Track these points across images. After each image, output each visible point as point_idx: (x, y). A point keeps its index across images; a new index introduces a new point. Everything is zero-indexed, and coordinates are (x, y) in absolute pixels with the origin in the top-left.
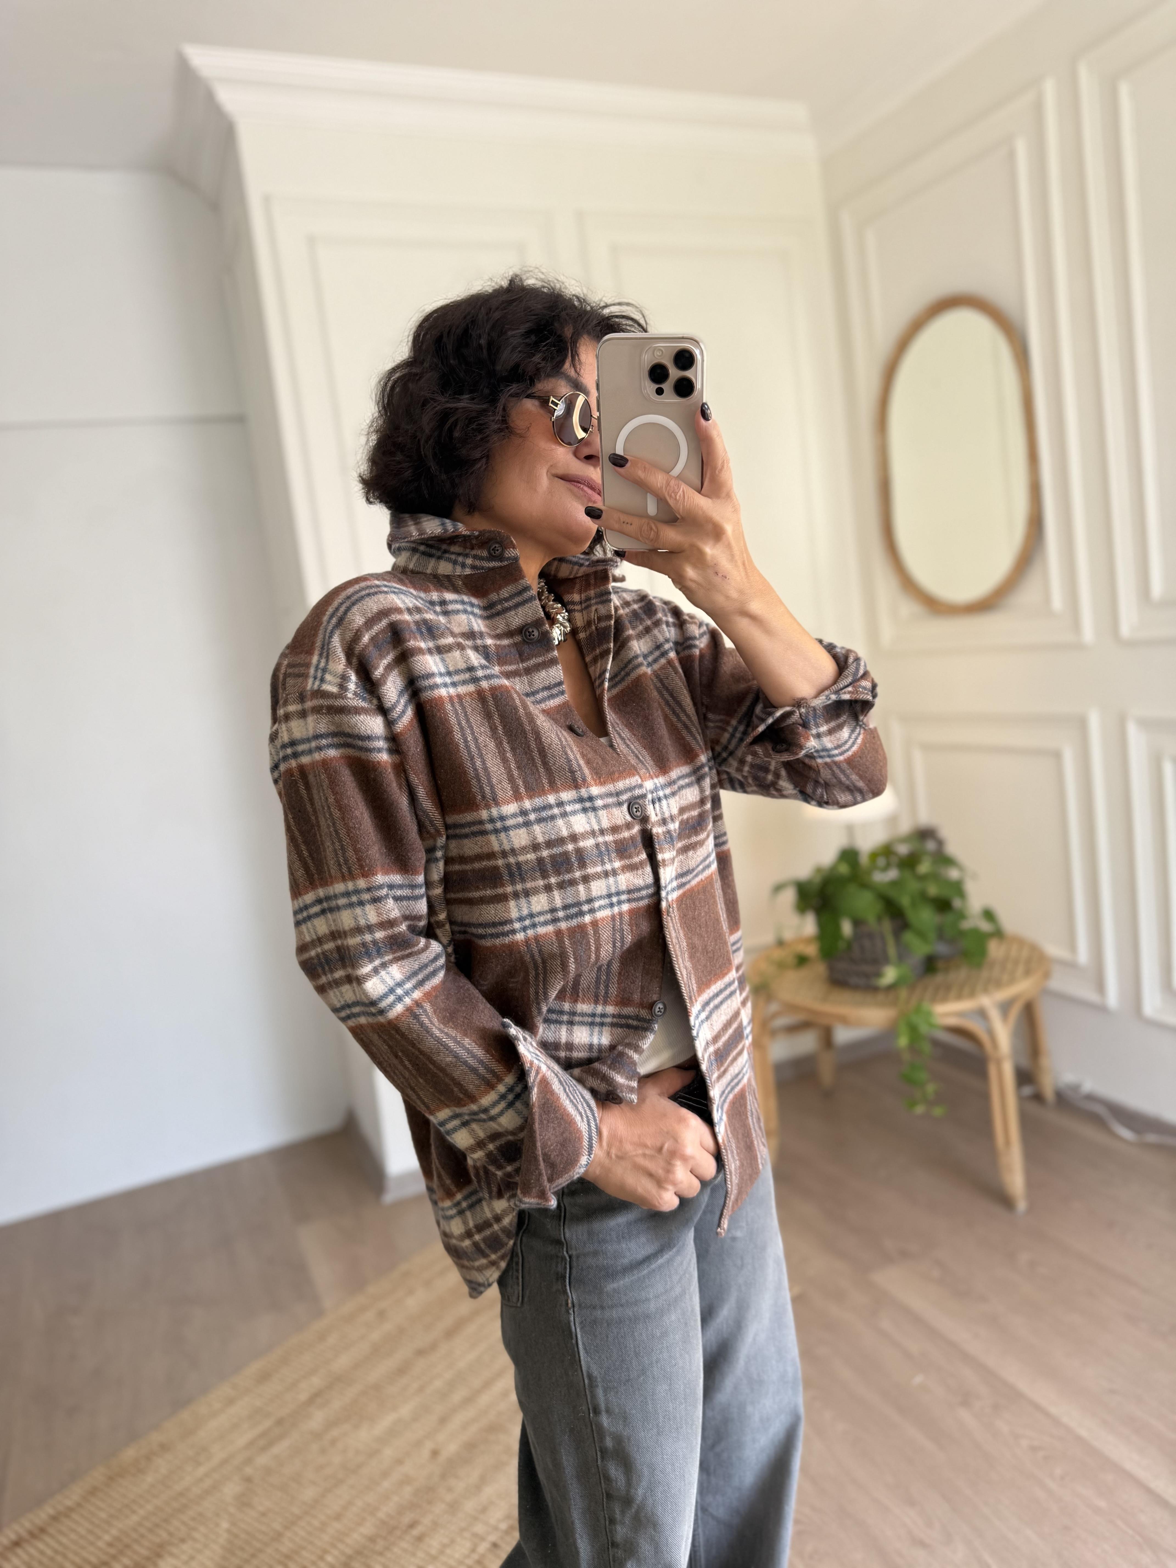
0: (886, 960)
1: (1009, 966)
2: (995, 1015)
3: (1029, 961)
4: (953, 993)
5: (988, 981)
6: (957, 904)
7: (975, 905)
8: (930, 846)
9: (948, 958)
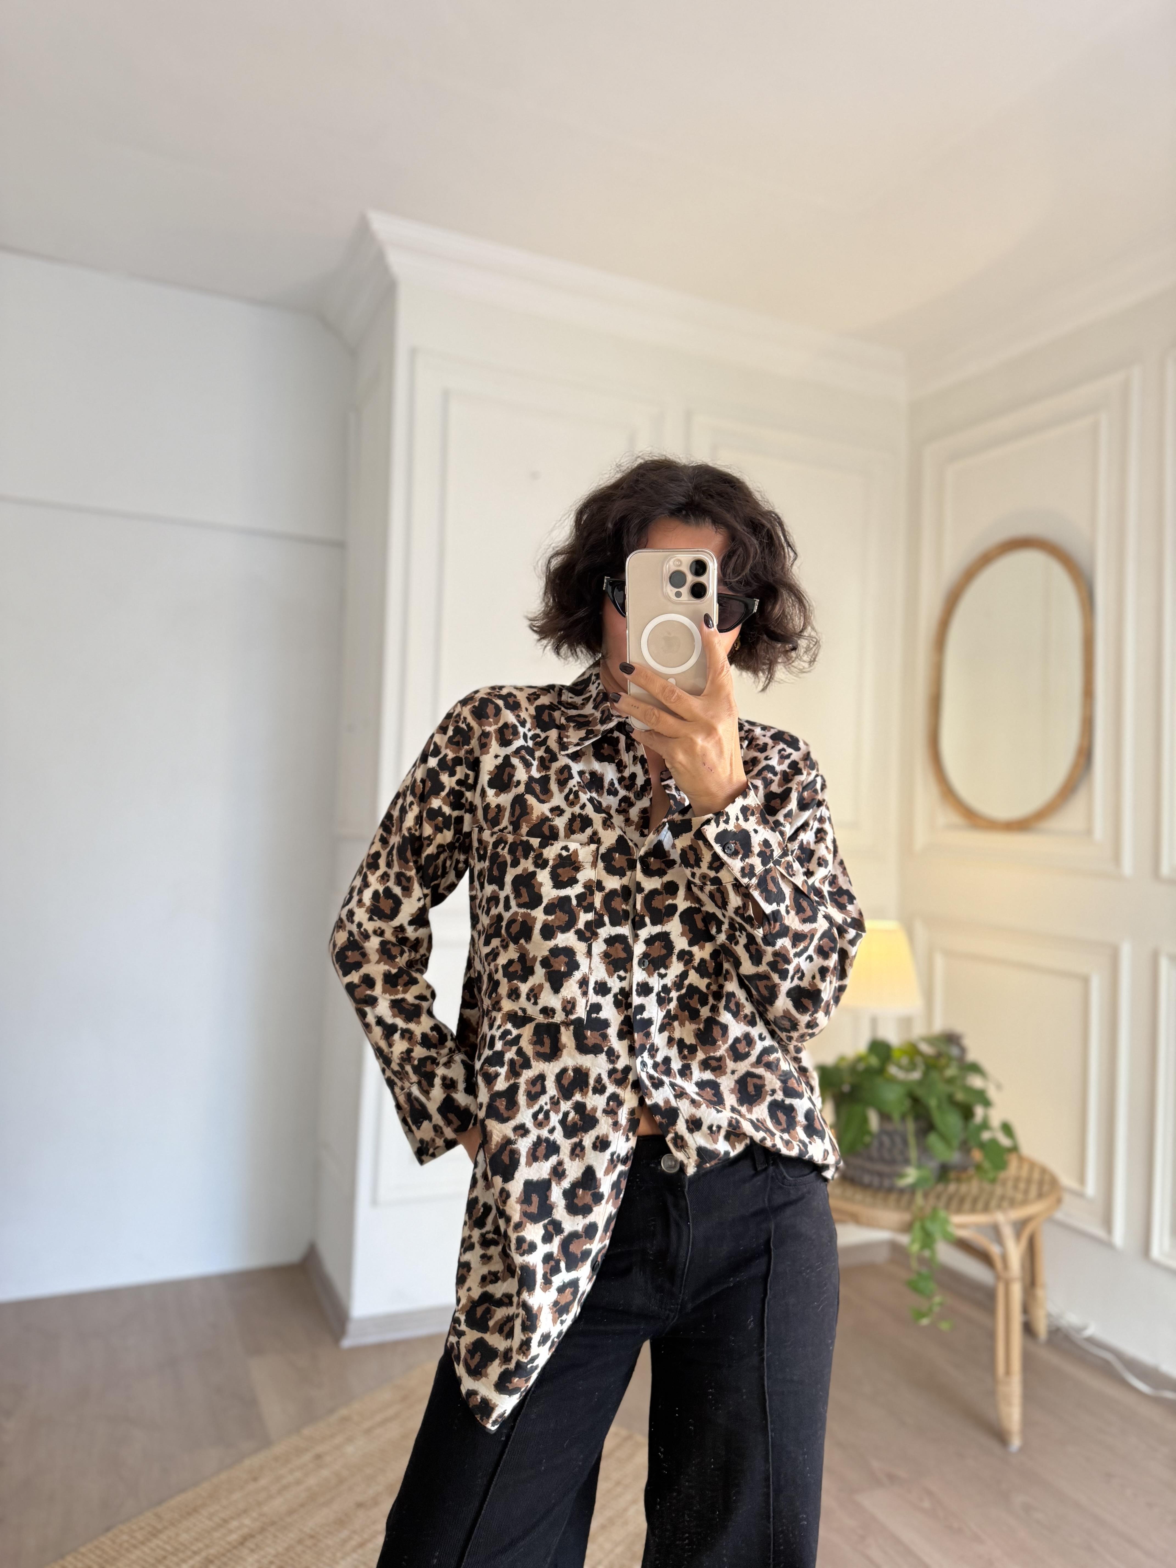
0: (907, 1161)
1: (1022, 1186)
2: (1008, 1232)
3: (1041, 1183)
4: (967, 1205)
5: (1002, 1198)
6: (979, 1112)
7: (996, 1117)
8: (954, 1051)
9: (963, 1168)
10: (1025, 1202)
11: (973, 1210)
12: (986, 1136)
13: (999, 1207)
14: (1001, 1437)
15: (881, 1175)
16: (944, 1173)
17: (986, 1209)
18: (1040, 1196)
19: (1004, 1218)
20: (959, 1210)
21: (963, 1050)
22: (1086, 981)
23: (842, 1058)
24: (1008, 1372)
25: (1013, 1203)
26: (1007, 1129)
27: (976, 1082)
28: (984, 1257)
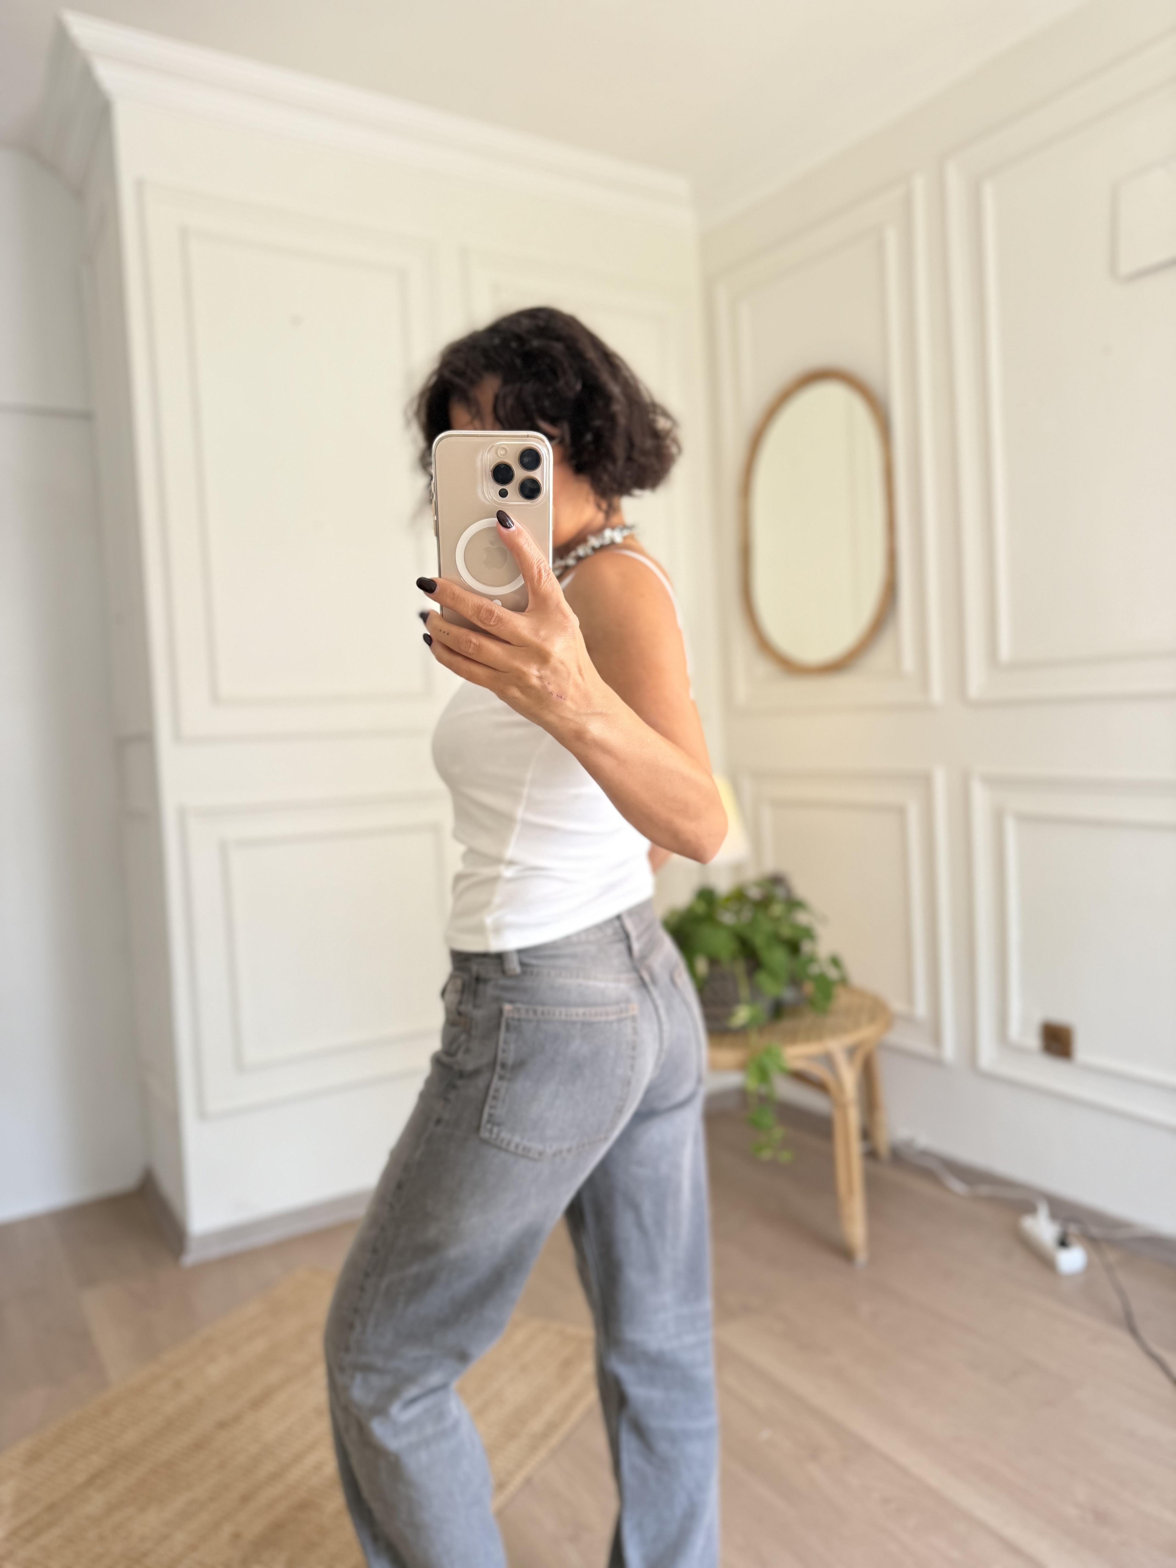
0: (737, 1001)
1: (854, 1012)
2: (841, 1059)
3: (871, 1009)
4: (802, 1036)
5: (834, 1027)
6: (806, 947)
7: (823, 951)
9: (797, 1004)
10: (856, 1028)
11: (806, 1040)
12: (814, 969)
13: (833, 1035)
14: (847, 1253)
15: (716, 1017)
16: (778, 1010)
17: (819, 1038)
18: (872, 1019)
19: (836, 1045)
20: (794, 1042)
21: (790, 889)
22: (902, 811)
24: (850, 1190)
25: (846, 1030)
26: (835, 961)
27: (803, 918)
28: (820, 1086)
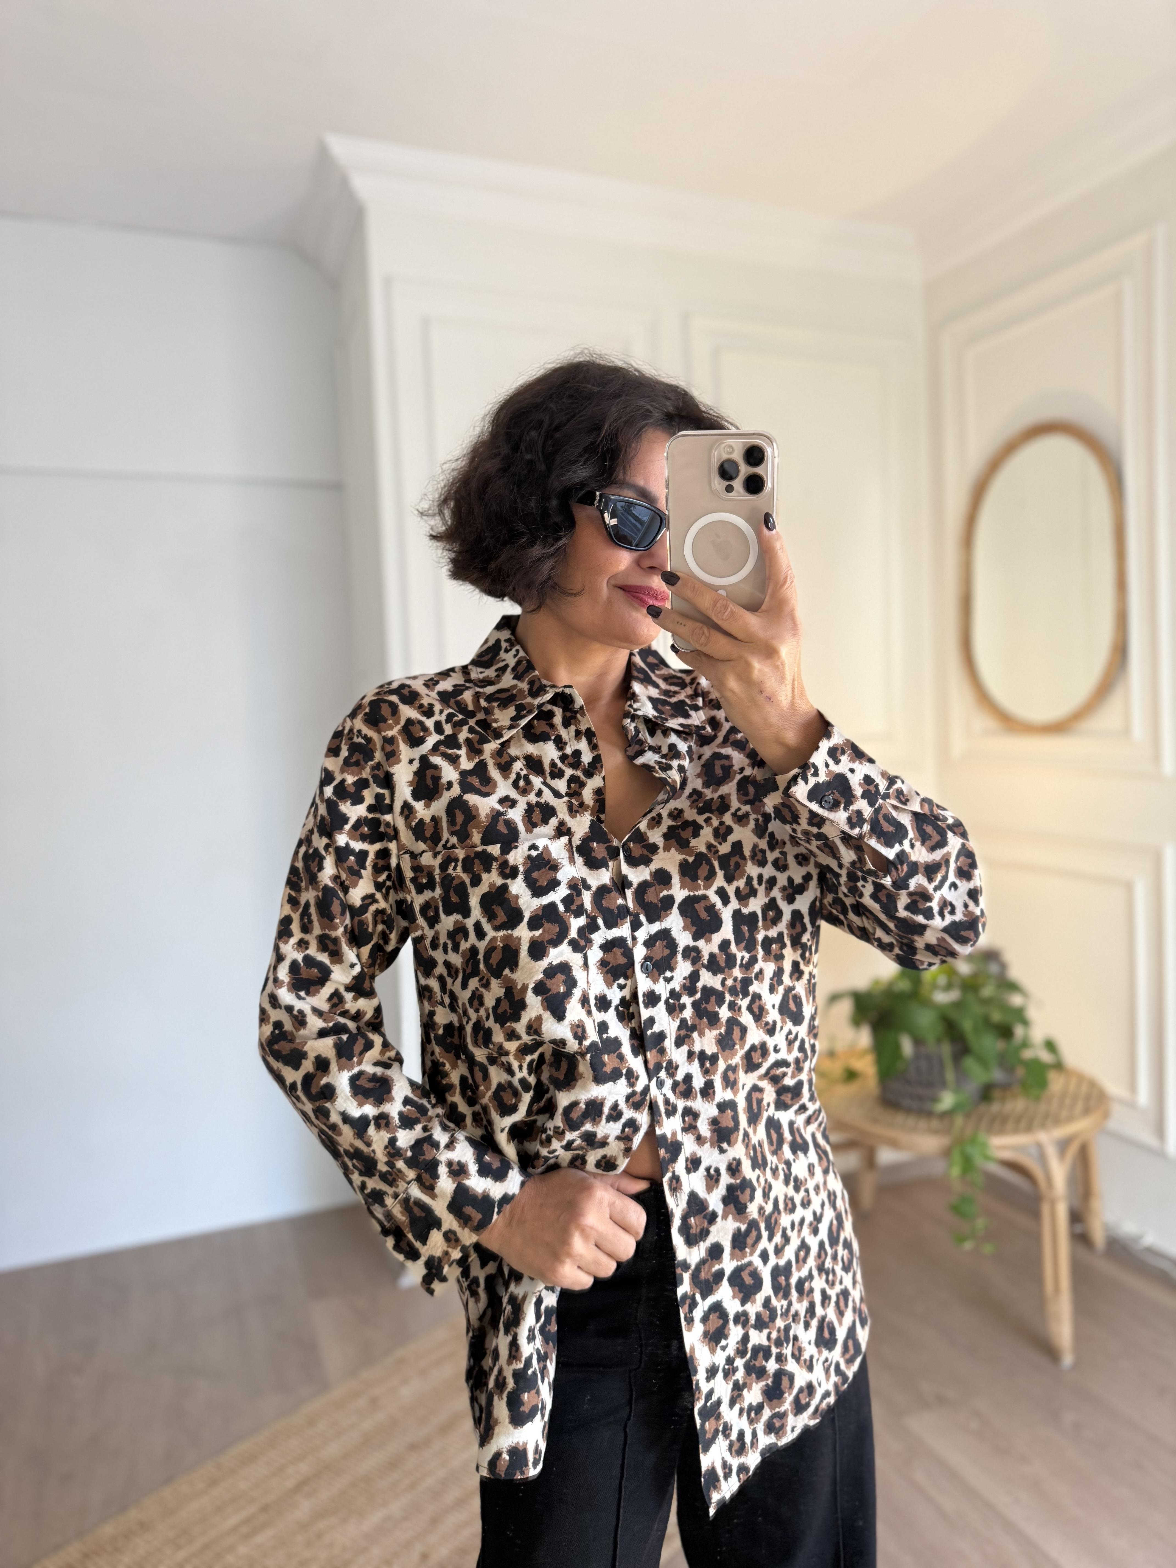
0: (943, 1085)
1: (1068, 1101)
2: (1051, 1152)
3: (1088, 1098)
4: (1010, 1125)
5: (1046, 1116)
6: (1019, 1031)
7: (1038, 1034)
8: (994, 968)
9: (1005, 1087)
10: (1070, 1119)
11: (1016, 1131)
12: (1027, 1054)
13: (1043, 1126)
14: (1051, 1352)
15: (921, 1098)
16: (986, 1093)
17: (1029, 1129)
18: (1087, 1111)
19: (1048, 1138)
20: (1001, 1132)
21: (1003, 966)
22: (1129, 887)
23: (876, 982)
24: (1057, 1289)
25: (1057, 1122)
26: (1050, 1046)
27: (1016, 1000)
28: (1026, 1173)
